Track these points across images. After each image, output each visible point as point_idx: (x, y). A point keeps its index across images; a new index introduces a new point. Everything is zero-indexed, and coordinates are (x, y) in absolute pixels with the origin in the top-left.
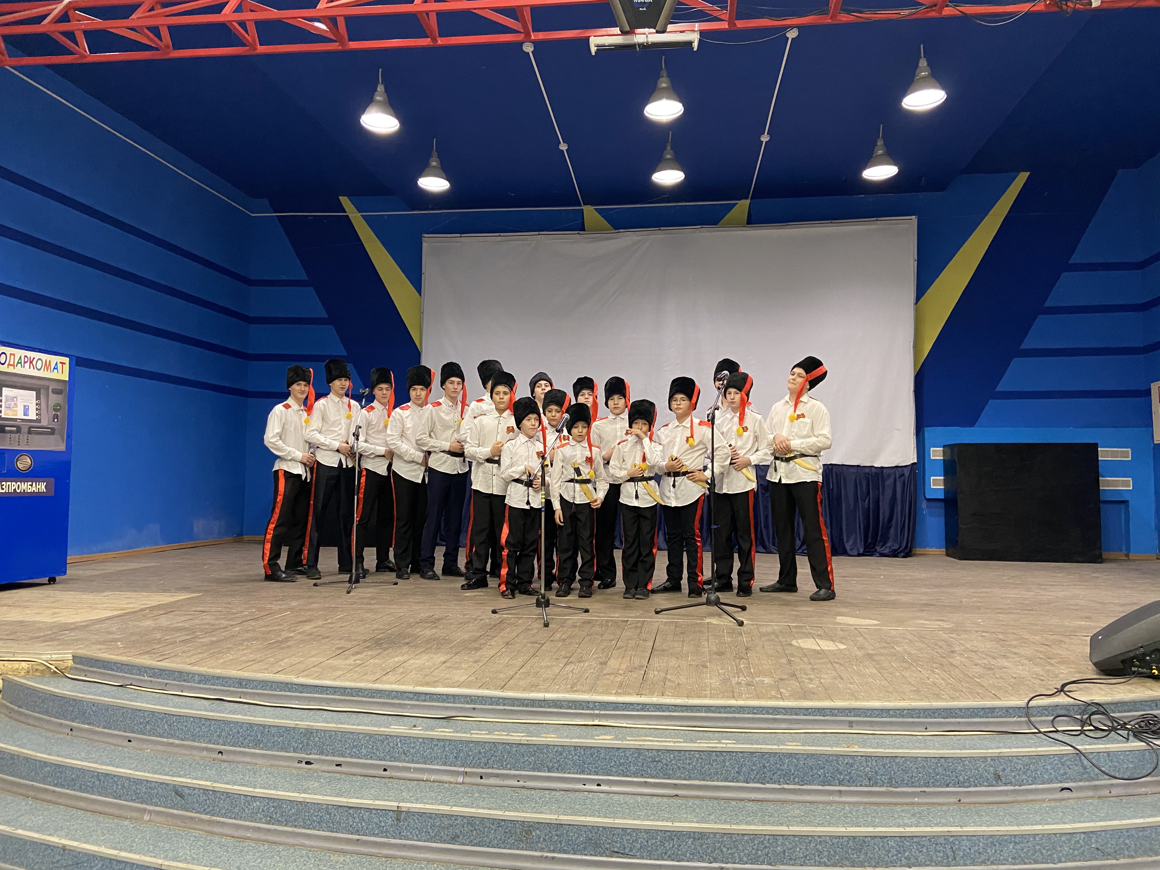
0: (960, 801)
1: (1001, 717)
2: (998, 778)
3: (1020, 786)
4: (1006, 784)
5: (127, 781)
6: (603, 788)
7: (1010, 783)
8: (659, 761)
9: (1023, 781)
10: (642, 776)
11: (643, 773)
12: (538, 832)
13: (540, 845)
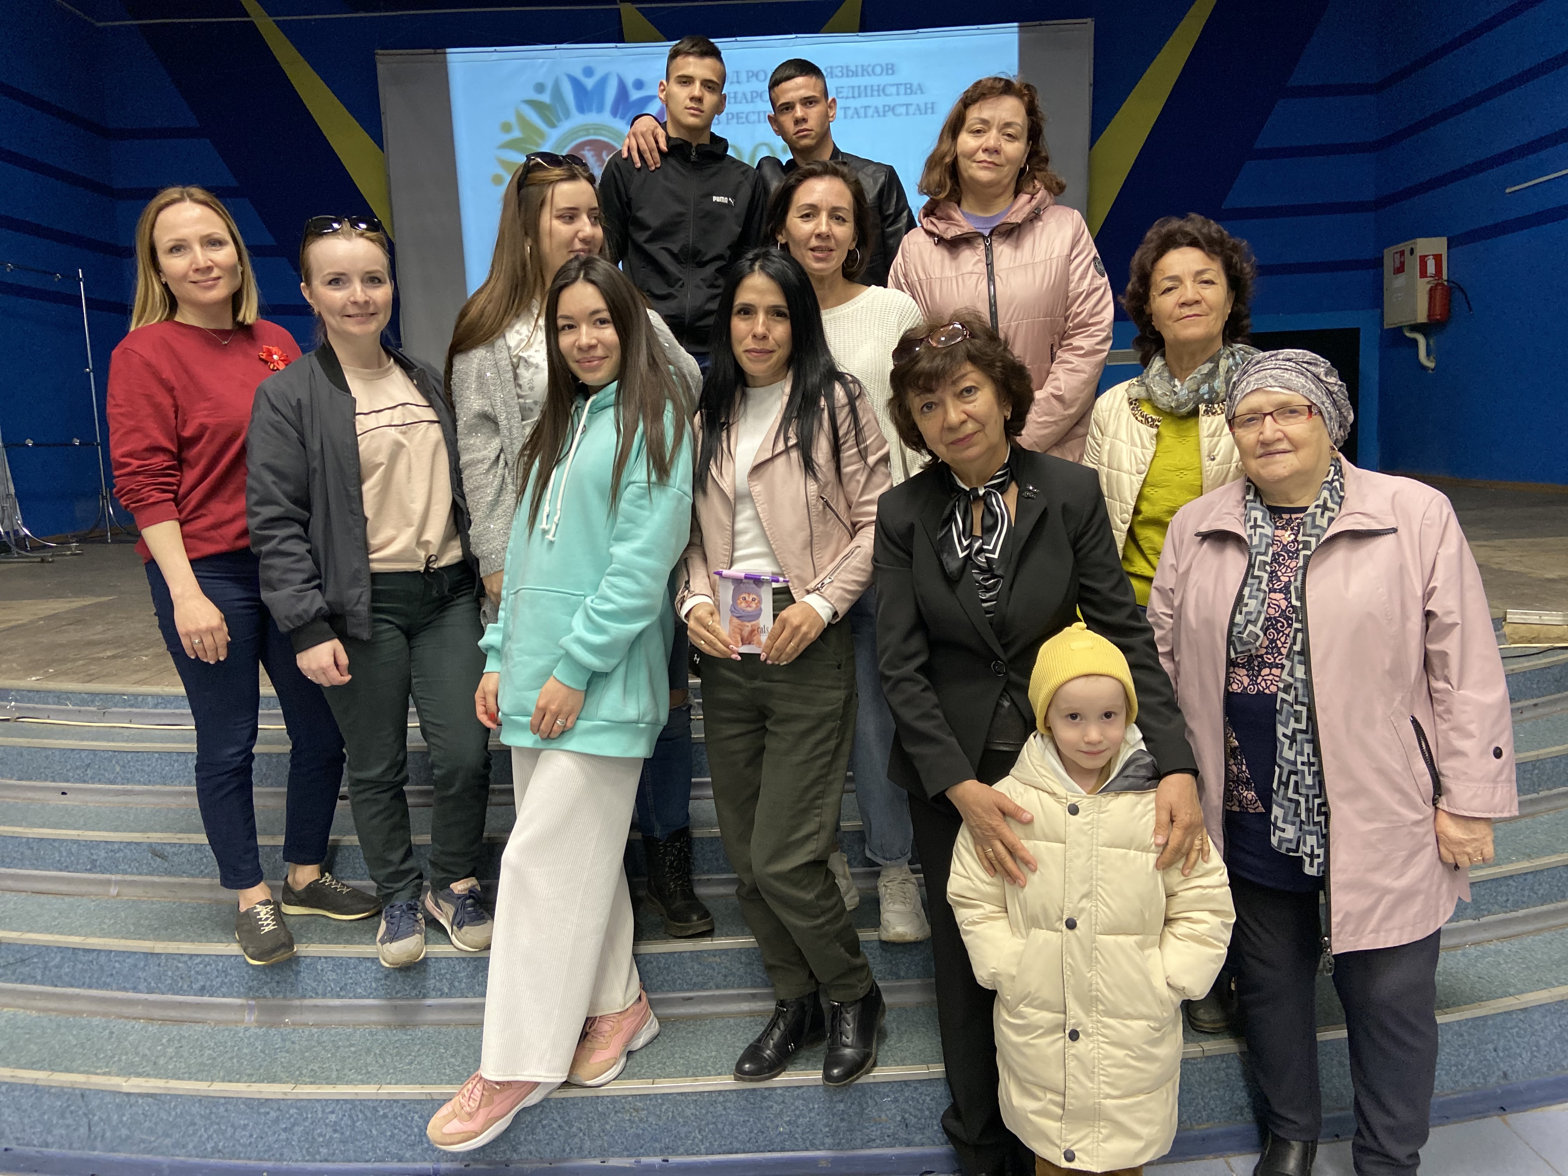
5: (75, 846)
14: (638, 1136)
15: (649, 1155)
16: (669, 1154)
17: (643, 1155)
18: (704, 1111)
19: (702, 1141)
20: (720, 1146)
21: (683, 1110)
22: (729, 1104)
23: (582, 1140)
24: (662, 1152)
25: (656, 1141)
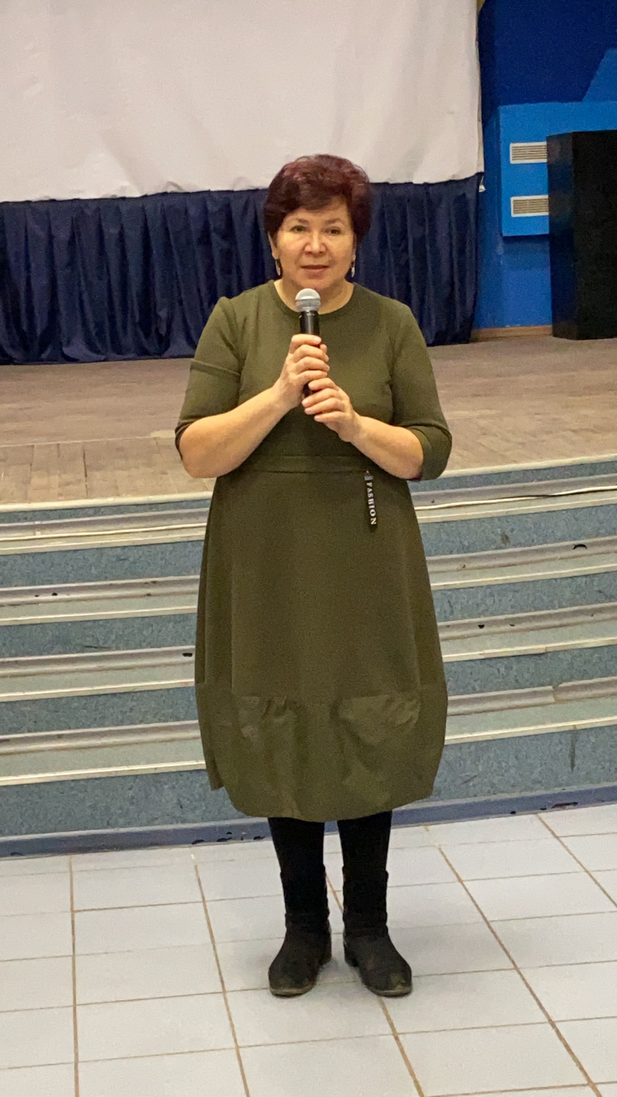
0: (464, 567)
1: (517, 481)
2: (506, 539)
3: (530, 546)
4: (515, 546)
6: (59, 596)
7: (520, 544)
8: (125, 560)
9: (533, 541)
10: (106, 579)
11: (107, 575)
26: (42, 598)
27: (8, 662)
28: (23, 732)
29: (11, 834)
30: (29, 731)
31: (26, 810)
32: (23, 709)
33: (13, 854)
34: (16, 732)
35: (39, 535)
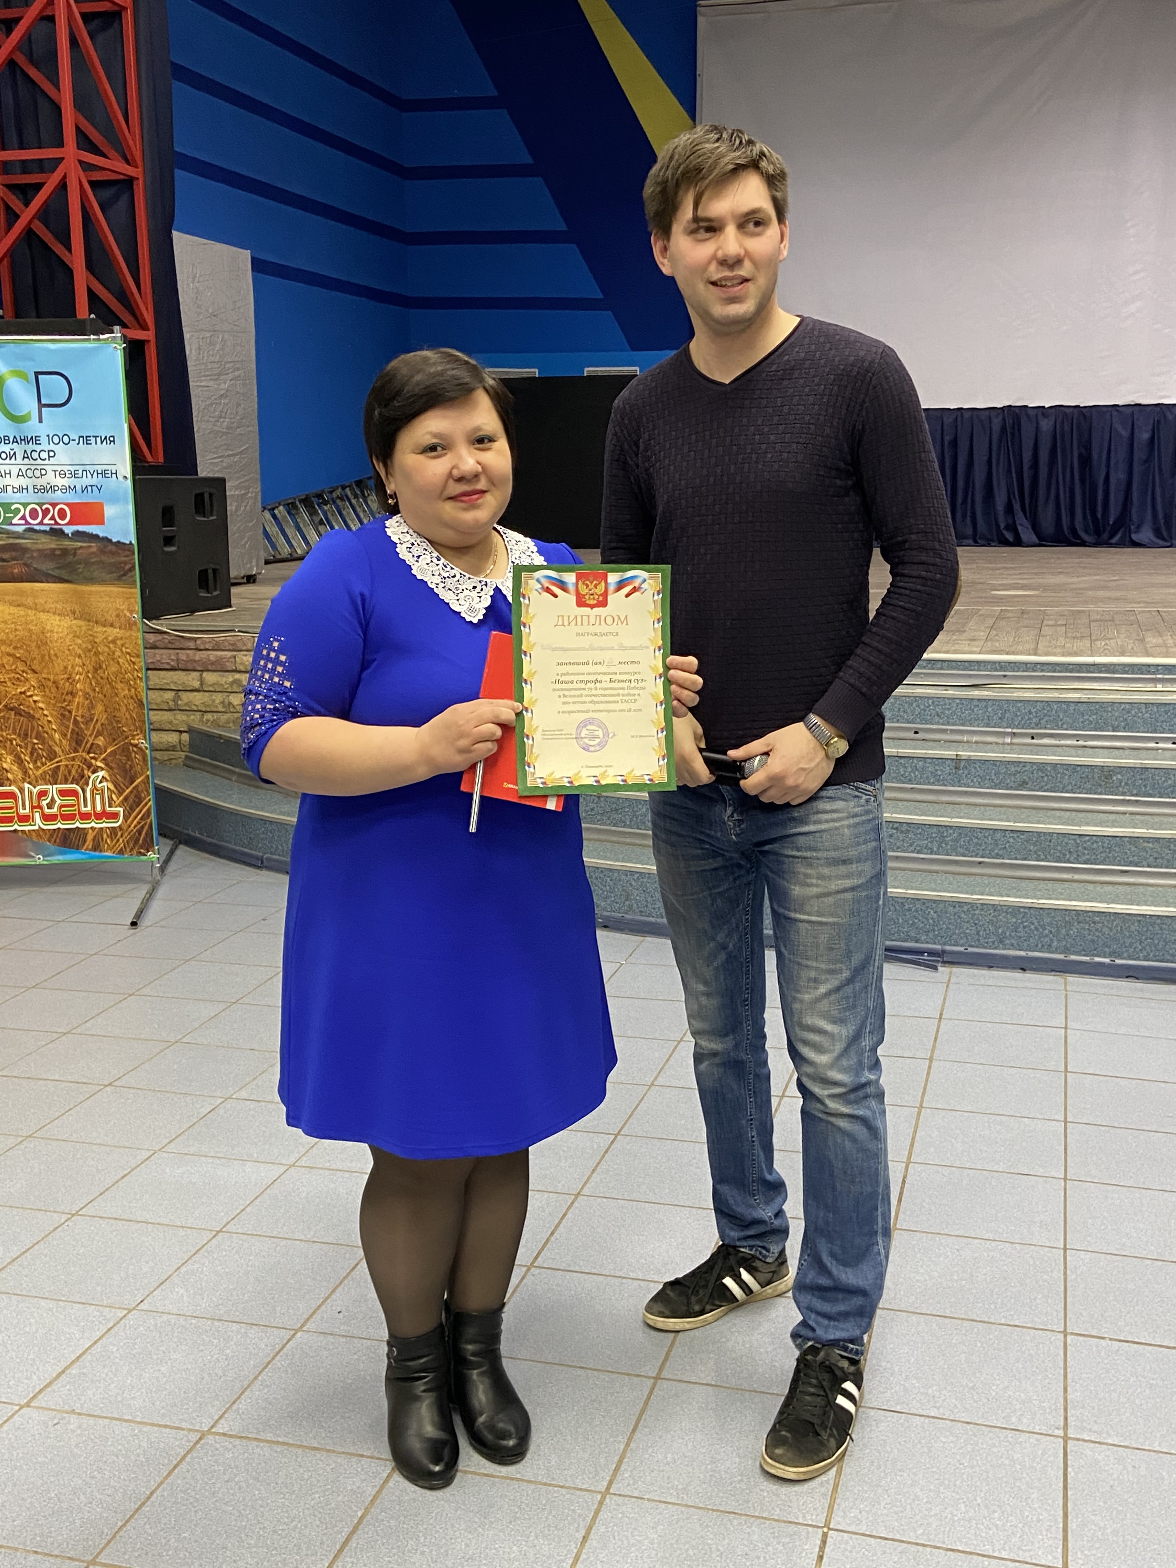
12: (1119, 776)
13: (1121, 789)
14: (1093, 941)
15: (1099, 956)
16: (1116, 957)
17: (1096, 956)
18: (1145, 929)
19: (1141, 950)
20: (1155, 956)
21: (1129, 927)
22: (1164, 926)
23: (1052, 940)
24: (1110, 955)
25: (1107, 946)
26: (1161, 745)
27: (1129, 800)
28: (1143, 866)
29: (1130, 958)
30: (1149, 866)
31: (1147, 939)
32: (1145, 844)
33: (1127, 977)
34: (1136, 866)
35: (1160, 687)
